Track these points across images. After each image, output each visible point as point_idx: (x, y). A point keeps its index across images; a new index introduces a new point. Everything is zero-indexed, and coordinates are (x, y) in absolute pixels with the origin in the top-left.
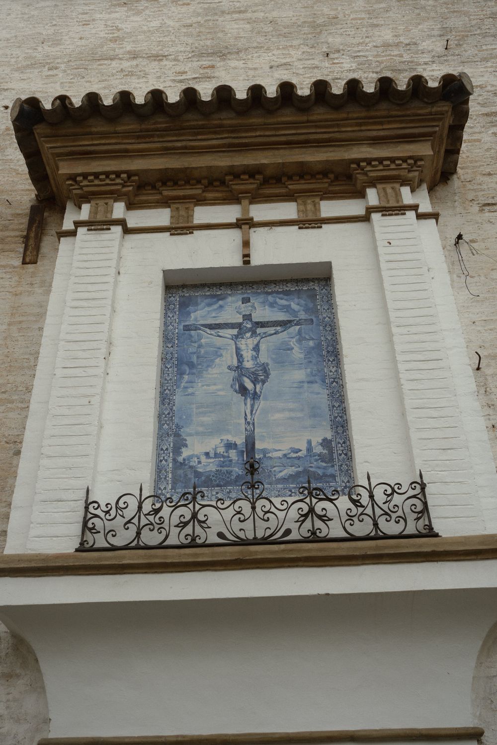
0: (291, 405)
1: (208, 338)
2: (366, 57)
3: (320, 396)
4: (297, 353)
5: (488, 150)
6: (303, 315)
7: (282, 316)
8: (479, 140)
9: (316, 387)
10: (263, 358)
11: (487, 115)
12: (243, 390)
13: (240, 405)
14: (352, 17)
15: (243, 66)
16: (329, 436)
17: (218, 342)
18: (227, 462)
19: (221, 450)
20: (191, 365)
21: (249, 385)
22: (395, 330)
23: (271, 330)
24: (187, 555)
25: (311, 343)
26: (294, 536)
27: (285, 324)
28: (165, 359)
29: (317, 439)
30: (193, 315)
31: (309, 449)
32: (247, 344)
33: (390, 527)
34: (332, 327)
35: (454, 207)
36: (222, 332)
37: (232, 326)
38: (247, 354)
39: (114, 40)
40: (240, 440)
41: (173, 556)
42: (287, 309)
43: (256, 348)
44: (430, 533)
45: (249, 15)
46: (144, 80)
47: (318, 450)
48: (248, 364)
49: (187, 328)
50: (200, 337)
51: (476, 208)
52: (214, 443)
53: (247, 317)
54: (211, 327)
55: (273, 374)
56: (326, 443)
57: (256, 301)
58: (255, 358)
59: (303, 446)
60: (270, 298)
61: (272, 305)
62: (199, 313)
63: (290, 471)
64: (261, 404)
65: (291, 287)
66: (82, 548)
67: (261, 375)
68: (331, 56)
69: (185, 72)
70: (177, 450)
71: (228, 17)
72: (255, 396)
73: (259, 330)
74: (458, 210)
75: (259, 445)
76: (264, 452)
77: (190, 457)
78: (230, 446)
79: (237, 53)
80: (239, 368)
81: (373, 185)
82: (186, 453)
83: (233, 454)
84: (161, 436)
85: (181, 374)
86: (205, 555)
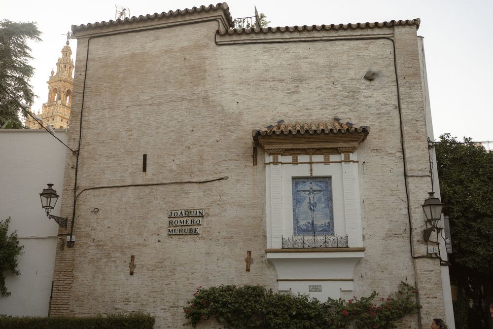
0: (321, 213)
1: (302, 194)
2: (345, 84)
3: (328, 211)
4: (323, 200)
5: (376, 129)
6: (324, 189)
7: (319, 189)
8: (374, 125)
9: (327, 209)
10: (315, 201)
11: (378, 114)
12: (311, 209)
13: (310, 213)
14: (342, 63)
15: (307, 87)
16: (329, 221)
17: (305, 195)
18: (308, 227)
19: (307, 224)
20: (299, 202)
21: (312, 208)
22: (345, 198)
23: (317, 192)
24: (303, 250)
25: (326, 197)
26: (322, 247)
27: (320, 191)
28: (293, 200)
29: (327, 222)
30: (299, 187)
31: (325, 224)
32: (312, 196)
33: (340, 245)
34: (331, 192)
35: (364, 151)
36: (306, 193)
37: (308, 191)
38: (312, 199)
39: (267, 71)
40: (311, 222)
41: (300, 250)
42: (320, 186)
43: (314, 198)
44: (347, 247)
45: (309, 60)
46: (277, 92)
47: (327, 224)
48: (312, 202)
49: (298, 191)
50: (301, 194)
51: (370, 151)
52: (305, 222)
53: (311, 188)
54: (303, 191)
55: (318, 205)
56: (329, 223)
57: (313, 183)
58: (313, 200)
59: (324, 223)
60: (317, 183)
61: (317, 185)
62: (301, 186)
63: (321, 229)
64: (315, 213)
65: (322, 180)
66: (283, 248)
67: (315, 205)
68: (335, 83)
69: (290, 89)
70: (297, 224)
71: (302, 60)
72: (314, 211)
73: (314, 192)
74: (365, 151)
75: (315, 223)
76: (316, 224)
77: (300, 226)
78: (308, 223)
79: (305, 80)
80: (310, 203)
81: (343, 152)
82: (299, 224)
83: (309, 225)
84: (294, 220)
85: (297, 204)
86: (306, 250)
